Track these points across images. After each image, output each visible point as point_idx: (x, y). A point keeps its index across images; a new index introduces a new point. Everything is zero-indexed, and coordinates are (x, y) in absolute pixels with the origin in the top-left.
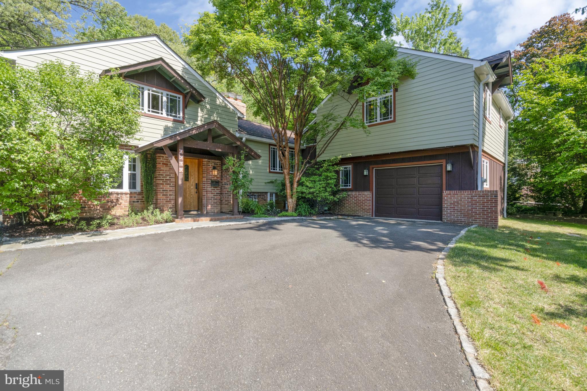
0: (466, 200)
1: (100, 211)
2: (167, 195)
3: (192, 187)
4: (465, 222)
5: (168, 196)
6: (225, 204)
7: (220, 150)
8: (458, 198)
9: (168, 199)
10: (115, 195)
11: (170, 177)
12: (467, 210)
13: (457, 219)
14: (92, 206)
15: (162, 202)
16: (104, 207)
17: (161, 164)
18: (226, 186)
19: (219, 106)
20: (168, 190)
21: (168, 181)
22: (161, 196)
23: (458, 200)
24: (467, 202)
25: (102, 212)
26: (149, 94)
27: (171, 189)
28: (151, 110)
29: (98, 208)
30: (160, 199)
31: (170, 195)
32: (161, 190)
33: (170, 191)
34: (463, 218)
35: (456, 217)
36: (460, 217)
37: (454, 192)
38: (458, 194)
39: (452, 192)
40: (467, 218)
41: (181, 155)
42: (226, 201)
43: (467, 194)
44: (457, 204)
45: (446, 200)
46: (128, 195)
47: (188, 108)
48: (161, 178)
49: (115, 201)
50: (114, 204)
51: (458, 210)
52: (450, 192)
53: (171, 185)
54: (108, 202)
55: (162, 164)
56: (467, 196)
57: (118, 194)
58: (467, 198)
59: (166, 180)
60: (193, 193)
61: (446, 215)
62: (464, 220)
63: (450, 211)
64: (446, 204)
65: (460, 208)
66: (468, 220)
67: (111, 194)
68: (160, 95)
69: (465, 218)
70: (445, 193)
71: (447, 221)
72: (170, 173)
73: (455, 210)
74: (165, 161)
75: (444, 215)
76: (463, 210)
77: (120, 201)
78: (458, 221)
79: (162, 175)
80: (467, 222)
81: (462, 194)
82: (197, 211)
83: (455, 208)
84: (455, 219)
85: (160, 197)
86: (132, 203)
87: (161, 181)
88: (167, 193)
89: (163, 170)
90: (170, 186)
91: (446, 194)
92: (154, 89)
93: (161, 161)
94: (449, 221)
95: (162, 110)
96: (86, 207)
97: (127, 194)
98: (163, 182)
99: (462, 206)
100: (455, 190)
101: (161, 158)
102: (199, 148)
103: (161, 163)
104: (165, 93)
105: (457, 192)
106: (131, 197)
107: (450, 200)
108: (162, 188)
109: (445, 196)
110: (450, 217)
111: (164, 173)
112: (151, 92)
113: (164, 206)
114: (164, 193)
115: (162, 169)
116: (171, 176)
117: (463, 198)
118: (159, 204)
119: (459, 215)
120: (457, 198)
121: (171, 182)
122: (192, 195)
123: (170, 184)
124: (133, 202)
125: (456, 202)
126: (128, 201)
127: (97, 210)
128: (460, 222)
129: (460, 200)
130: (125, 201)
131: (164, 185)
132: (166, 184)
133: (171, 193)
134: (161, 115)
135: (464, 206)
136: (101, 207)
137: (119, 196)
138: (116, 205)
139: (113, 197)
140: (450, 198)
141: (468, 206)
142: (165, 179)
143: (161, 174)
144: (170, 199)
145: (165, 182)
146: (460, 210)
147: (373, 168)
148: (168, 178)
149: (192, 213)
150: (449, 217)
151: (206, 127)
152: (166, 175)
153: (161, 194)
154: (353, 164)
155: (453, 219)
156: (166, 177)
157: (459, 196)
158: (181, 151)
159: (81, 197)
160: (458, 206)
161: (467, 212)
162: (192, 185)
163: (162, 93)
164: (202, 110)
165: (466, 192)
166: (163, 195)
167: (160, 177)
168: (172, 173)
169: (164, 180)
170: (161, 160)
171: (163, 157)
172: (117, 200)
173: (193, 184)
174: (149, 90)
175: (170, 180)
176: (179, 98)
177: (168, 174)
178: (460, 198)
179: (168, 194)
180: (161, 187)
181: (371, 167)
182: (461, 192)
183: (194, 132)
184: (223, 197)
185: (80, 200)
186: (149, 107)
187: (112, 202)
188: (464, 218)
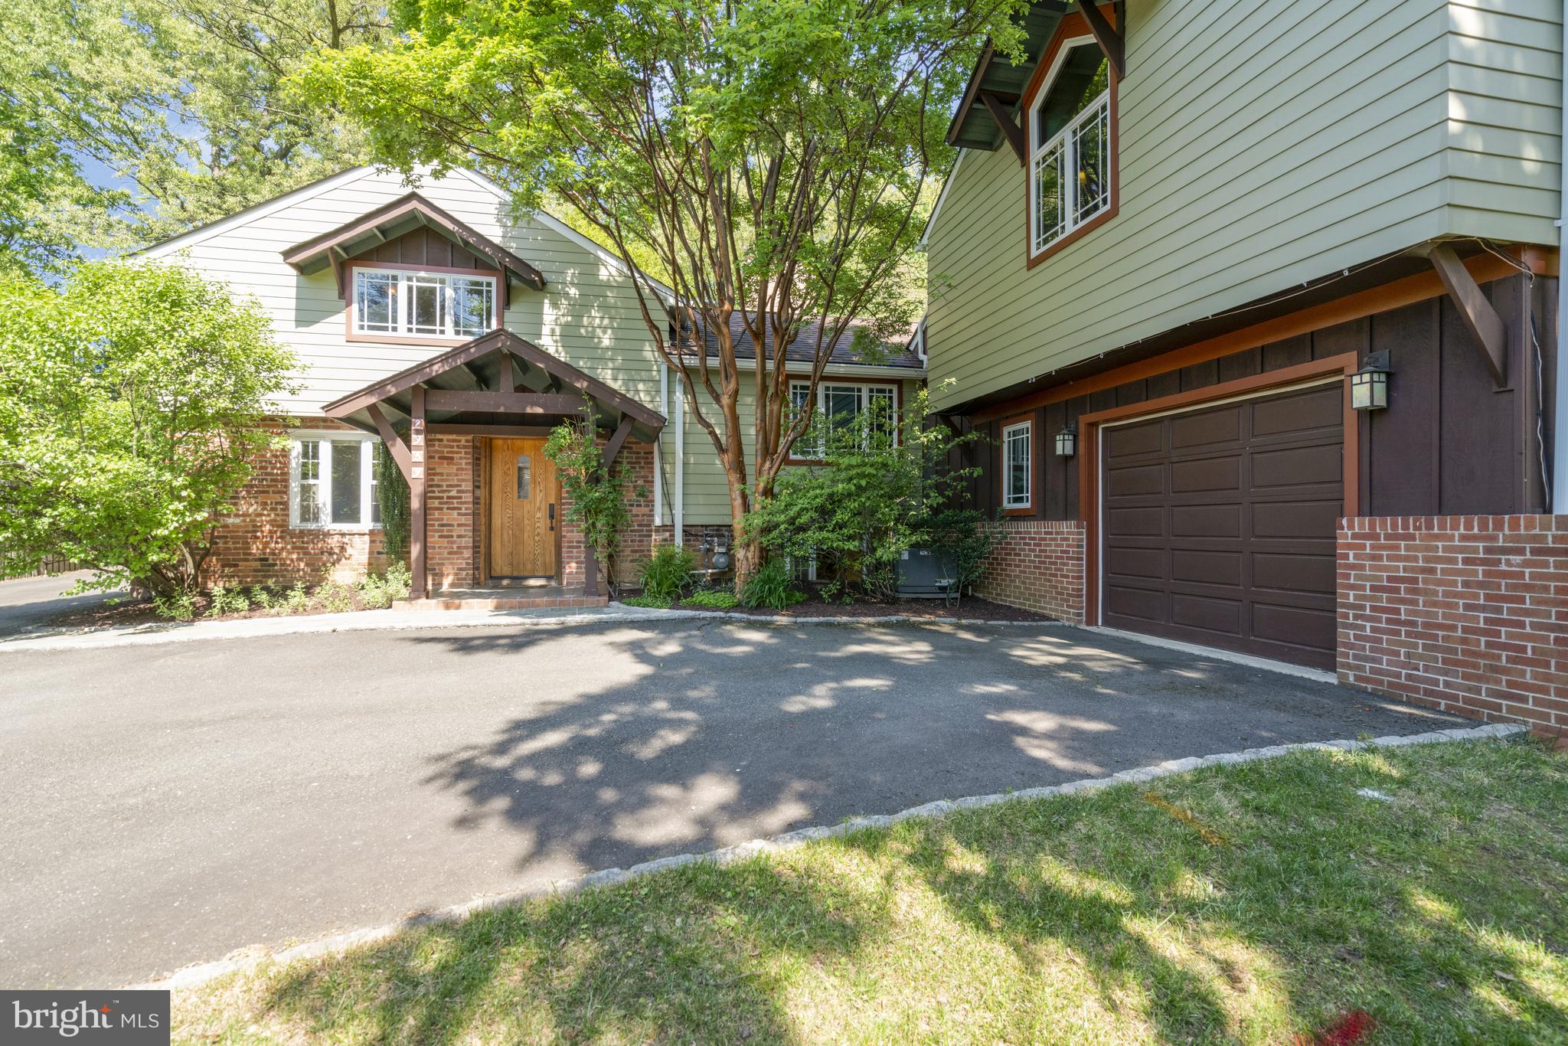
0: (1459, 572)
1: (305, 573)
2: (452, 536)
3: (538, 515)
4: (1455, 698)
5: (455, 538)
6: (632, 561)
7: (540, 410)
8: (1416, 559)
9: (455, 546)
10: (336, 538)
11: (458, 492)
12: (1465, 630)
13: (1409, 677)
14: (288, 562)
15: (440, 554)
16: (313, 565)
17: (437, 460)
18: (635, 510)
19: (608, 285)
20: (455, 523)
21: (455, 501)
22: (437, 539)
23: (1413, 570)
24: (1466, 584)
25: (310, 575)
26: (410, 289)
27: (463, 520)
28: (414, 326)
29: (302, 565)
30: (434, 548)
31: (459, 536)
32: (437, 523)
33: (459, 525)
34: (1439, 671)
35: (1404, 665)
36: (1426, 669)
37: (1394, 526)
38: (1412, 537)
39: (1383, 526)
40: (1466, 676)
41: (418, 432)
42: (633, 551)
43: (1463, 538)
44: (1408, 591)
45: (1353, 567)
46: (367, 538)
47: (513, 308)
48: (437, 494)
49: (337, 551)
50: (335, 557)
51: (1413, 624)
52: (1372, 526)
53: (463, 511)
54: (322, 553)
55: (440, 458)
56: (1462, 550)
57: (343, 535)
58: (1466, 561)
59: (448, 497)
60: (541, 531)
61: (1352, 646)
62: (1447, 684)
63: (1373, 629)
64: (1352, 587)
65: (1427, 614)
66: (1469, 689)
67: (328, 534)
68: (438, 286)
69: (1455, 674)
70: (1350, 529)
71: (1357, 678)
72: (458, 480)
73: (1399, 622)
74: (446, 450)
75: (1346, 645)
76: (1441, 627)
77: (349, 551)
78: (1416, 690)
79: (438, 486)
80: (1466, 700)
81: (1437, 537)
82: (549, 578)
83: (1397, 611)
84: (1398, 675)
85: (435, 542)
86: (376, 555)
87: (437, 501)
88: (451, 531)
89: (441, 474)
90: (459, 514)
91: (1355, 536)
92: (422, 274)
93: (437, 452)
94: (1368, 680)
95: (442, 323)
96: (276, 565)
97: (364, 534)
98: (440, 503)
99: (1435, 604)
100: (1393, 514)
101: (437, 443)
102: (473, 409)
103: (437, 456)
104: (449, 277)
105: (1406, 527)
106: (372, 542)
107: (1373, 568)
108: (438, 520)
109: (1349, 546)
110: (1374, 660)
111: (442, 480)
112: (415, 284)
113: (443, 564)
114: (443, 531)
115: (438, 471)
116: (463, 488)
117: (1439, 560)
118: (432, 559)
119: (1421, 657)
120: (1406, 558)
121: (461, 503)
122: (538, 534)
123: (460, 509)
124: (379, 553)
125: (1402, 580)
126: (367, 550)
127: (298, 570)
128: (1427, 692)
129: (1424, 570)
130: (359, 551)
131: (445, 510)
132: (448, 509)
133: (462, 531)
134: (442, 337)
135: (1449, 605)
136: (307, 565)
137: (346, 540)
138: (339, 560)
139: (334, 542)
140: (1374, 558)
141: (1467, 607)
142: (445, 495)
143: (436, 483)
144: (458, 548)
145: (446, 503)
146: (1426, 625)
147: (1094, 425)
148: (453, 493)
149: (532, 582)
150: (1366, 659)
151: (473, 350)
152: (447, 486)
153: (437, 534)
154: (1033, 414)
155: (1388, 673)
156: (449, 491)
157: (1416, 548)
158: (418, 423)
159: (267, 543)
160: (1415, 602)
161: (1464, 641)
162: (539, 509)
163: (443, 282)
164: (555, 305)
165: (1455, 527)
166: (440, 537)
167: (434, 492)
168: (464, 480)
169: (442, 498)
170: (437, 448)
171: (441, 440)
172: (343, 549)
173: (543, 507)
174: (409, 279)
175: (460, 498)
176: (489, 285)
177: (456, 483)
178: (1426, 559)
179: (455, 534)
180: (437, 516)
181: (1084, 419)
182: (1430, 527)
183: (436, 367)
184: (625, 541)
185: (265, 548)
186: (410, 322)
187: (331, 554)
188: (1445, 673)
